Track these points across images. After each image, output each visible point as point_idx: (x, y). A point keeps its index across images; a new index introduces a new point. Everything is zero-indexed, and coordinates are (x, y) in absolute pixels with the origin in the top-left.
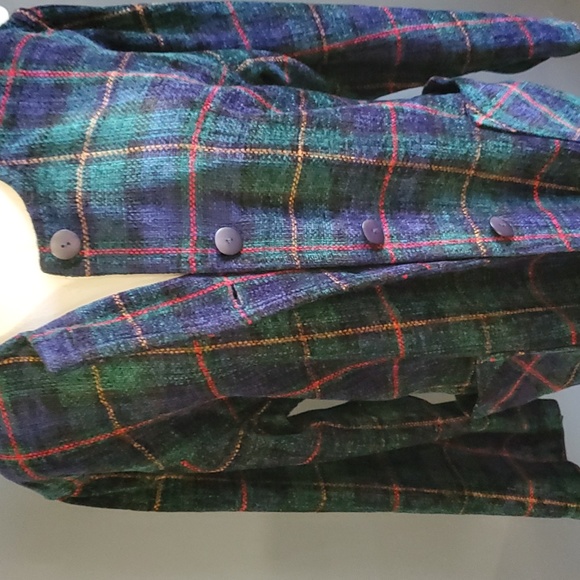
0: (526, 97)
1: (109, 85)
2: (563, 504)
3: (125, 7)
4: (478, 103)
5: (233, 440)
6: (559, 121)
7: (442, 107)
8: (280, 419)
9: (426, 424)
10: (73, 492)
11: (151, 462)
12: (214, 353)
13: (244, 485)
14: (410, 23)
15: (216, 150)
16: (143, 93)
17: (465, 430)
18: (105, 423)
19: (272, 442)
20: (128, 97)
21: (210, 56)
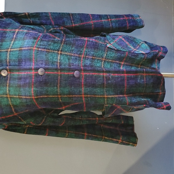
0: (123, 39)
1: (16, 33)
2: (129, 143)
3: (23, 13)
4: (109, 41)
5: (43, 118)
6: (130, 47)
7: (100, 40)
8: (56, 114)
9: (93, 119)
10: (5, 127)
11: (23, 121)
12: (37, 99)
13: (48, 130)
14: (96, 20)
15: (40, 49)
16: (24, 35)
17: (105, 121)
18: (12, 112)
19: (52, 119)
20: (20, 36)
21: (42, 27)
